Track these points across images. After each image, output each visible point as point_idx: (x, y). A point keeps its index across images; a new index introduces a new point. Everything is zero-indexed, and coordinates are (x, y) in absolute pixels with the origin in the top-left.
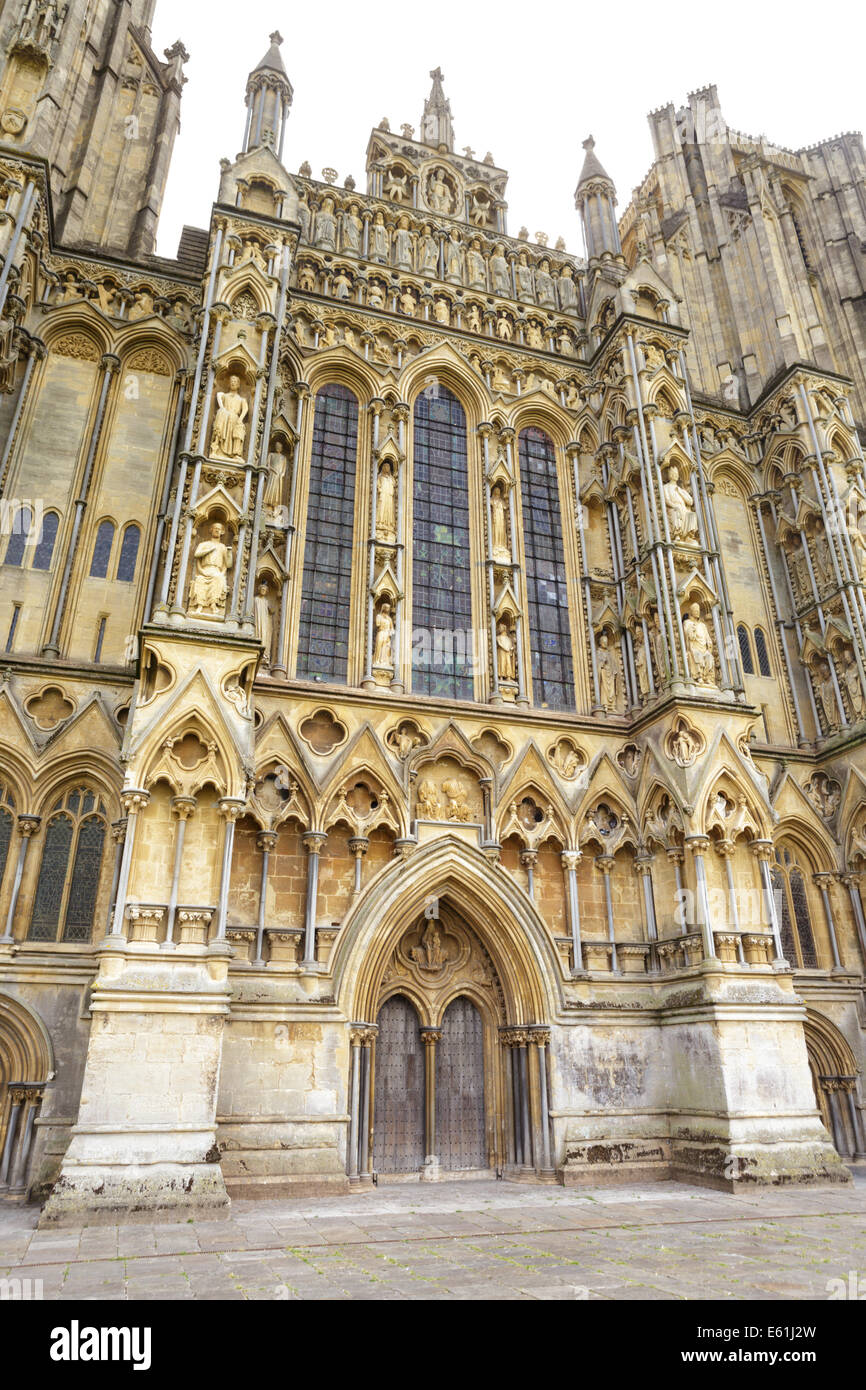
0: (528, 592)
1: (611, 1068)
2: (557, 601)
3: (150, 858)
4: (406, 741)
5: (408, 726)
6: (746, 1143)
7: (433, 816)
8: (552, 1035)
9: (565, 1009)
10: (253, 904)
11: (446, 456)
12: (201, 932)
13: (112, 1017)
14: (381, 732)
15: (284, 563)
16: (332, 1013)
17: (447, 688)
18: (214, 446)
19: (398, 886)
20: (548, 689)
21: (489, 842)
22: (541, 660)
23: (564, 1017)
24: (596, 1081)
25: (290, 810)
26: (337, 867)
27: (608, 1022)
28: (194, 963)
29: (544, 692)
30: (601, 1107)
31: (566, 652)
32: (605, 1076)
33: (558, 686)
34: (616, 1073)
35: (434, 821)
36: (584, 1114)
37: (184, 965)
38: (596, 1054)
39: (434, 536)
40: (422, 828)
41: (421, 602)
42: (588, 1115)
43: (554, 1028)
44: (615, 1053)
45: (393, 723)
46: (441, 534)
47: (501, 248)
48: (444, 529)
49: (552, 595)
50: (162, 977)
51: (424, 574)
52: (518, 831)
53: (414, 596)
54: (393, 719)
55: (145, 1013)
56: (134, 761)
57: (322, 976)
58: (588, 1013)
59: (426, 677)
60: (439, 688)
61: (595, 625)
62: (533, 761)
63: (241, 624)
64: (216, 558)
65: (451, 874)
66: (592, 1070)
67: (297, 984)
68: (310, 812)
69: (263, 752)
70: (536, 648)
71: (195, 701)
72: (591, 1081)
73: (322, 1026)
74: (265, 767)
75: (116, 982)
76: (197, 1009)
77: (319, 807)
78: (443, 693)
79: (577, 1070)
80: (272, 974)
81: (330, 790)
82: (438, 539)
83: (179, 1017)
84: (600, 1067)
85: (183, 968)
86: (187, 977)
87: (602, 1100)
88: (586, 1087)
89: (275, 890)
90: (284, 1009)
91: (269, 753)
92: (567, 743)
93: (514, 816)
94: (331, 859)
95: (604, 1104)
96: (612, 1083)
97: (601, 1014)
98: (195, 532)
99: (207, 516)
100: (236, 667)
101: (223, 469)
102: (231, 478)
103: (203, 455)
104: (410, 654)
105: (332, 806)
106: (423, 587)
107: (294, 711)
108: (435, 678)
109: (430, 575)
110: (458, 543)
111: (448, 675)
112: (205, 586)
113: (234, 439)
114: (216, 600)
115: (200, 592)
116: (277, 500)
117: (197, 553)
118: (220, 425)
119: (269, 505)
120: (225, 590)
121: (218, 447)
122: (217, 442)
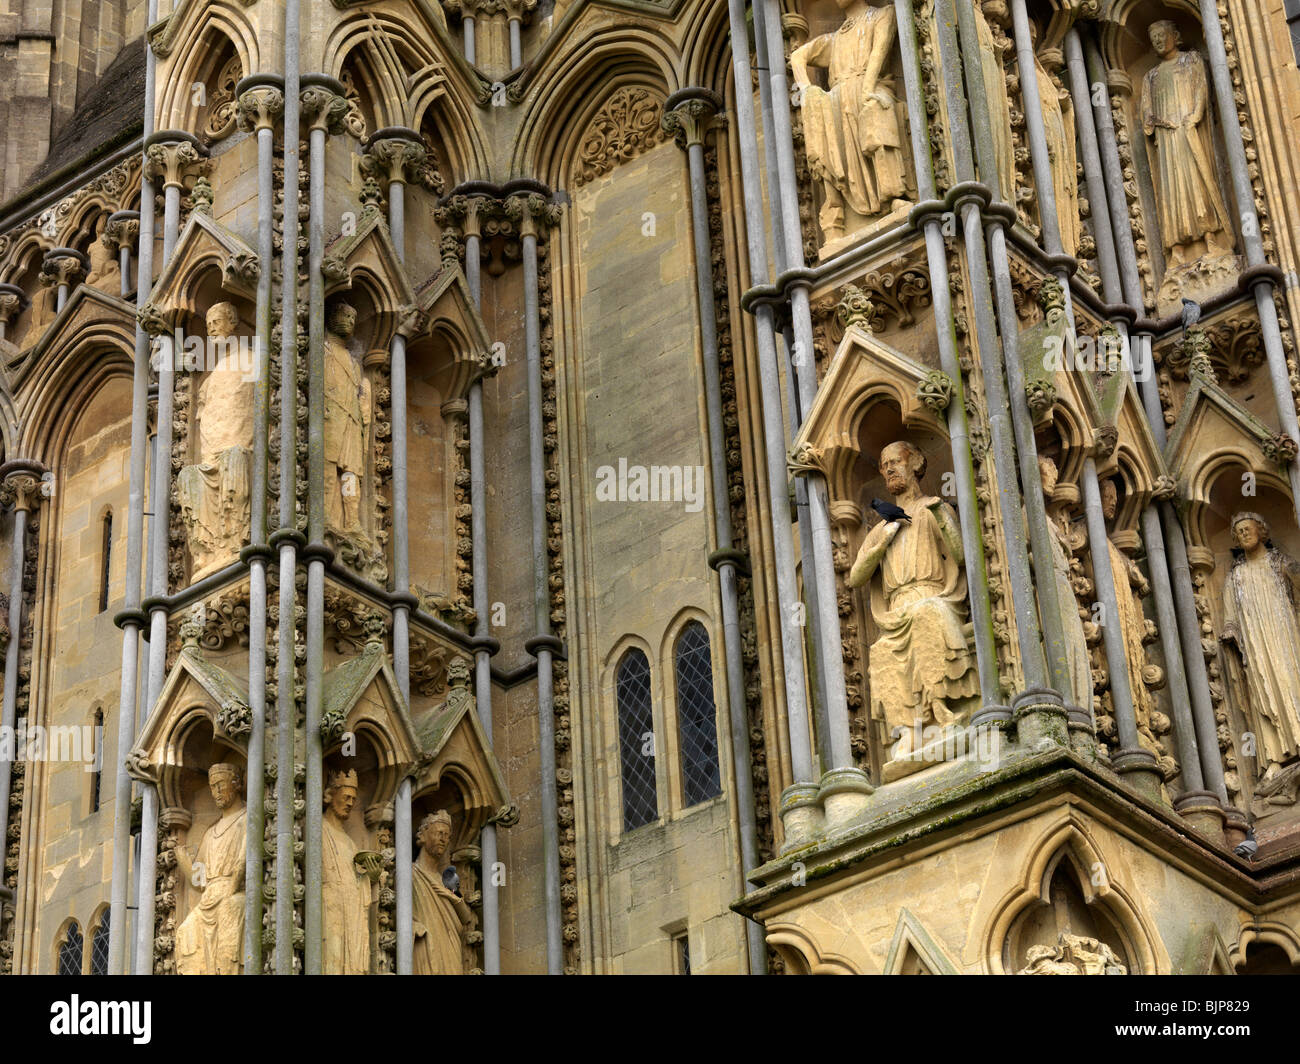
18: (828, 214)
63: (1012, 728)
64: (911, 559)
98: (844, 508)
99: (850, 442)
100: (1016, 880)
101: (870, 270)
102: (900, 282)
103: (797, 265)
112: (901, 664)
113: (869, 159)
114: (935, 690)
115: (887, 685)
116: (1201, 212)
117: (857, 568)
118: (813, 146)
119: (1186, 243)
120: (957, 641)
121: (836, 212)
122: (830, 196)
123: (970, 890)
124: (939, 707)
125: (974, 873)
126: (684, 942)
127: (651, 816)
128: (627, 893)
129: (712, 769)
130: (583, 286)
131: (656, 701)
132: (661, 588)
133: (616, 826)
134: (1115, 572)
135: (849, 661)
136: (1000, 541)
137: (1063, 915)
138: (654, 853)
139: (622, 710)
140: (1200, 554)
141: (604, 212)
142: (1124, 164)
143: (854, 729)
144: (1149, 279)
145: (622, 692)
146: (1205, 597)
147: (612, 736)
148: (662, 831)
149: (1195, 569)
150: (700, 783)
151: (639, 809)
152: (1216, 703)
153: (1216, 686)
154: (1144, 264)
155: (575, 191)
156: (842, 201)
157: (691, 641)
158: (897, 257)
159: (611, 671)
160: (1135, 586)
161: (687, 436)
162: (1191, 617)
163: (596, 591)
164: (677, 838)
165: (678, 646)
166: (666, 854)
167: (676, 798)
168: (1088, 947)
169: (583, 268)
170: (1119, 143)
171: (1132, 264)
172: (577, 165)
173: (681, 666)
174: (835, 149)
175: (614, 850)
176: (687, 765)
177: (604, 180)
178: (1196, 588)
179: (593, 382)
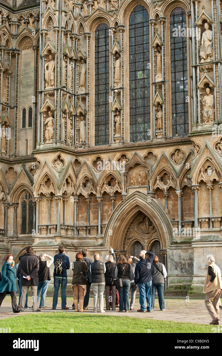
0: (172, 89)
1: (187, 262)
2: (184, 89)
3: (44, 213)
6: (197, 283)
7: (134, 185)
8: (168, 252)
9: (172, 244)
10: (87, 218)
11: (141, 38)
12: (55, 231)
13: (37, 252)
16: (104, 248)
17: (142, 137)
18: (47, 85)
19: (121, 210)
20: (178, 128)
21: (150, 192)
22: (176, 117)
23: (171, 247)
24: (181, 266)
25: (91, 190)
26: (109, 205)
27: (186, 247)
28: (53, 239)
29: (176, 129)
30: (182, 274)
31: (186, 111)
32: (185, 265)
34: (188, 263)
35: (134, 187)
36: (176, 276)
37: (51, 239)
38: (182, 258)
39: (137, 77)
40: (130, 190)
41: (133, 106)
42: (177, 276)
43: (168, 250)
44: (188, 258)
45: (118, 157)
46: (140, 74)
48: (141, 72)
49: (182, 87)
50: (46, 243)
51: (134, 94)
52: (159, 186)
53: (130, 104)
54: (118, 155)
55: (43, 251)
56: (35, 189)
57: (102, 238)
58: (179, 245)
59: (135, 135)
60: (139, 138)
62: (164, 160)
63: (56, 143)
64: (50, 123)
65: (137, 204)
66: (180, 263)
67: (96, 241)
68: (96, 191)
69: (82, 174)
70: (175, 112)
71: (46, 170)
72: (180, 266)
73: (102, 252)
74: (84, 178)
75: (37, 244)
76: (52, 249)
77: (98, 188)
78: (140, 140)
79: (176, 263)
80: (90, 238)
81: (101, 182)
82: (139, 78)
83: (50, 252)
84: (183, 262)
85: (51, 240)
86: (51, 242)
87: (183, 272)
88: (178, 268)
89: (93, 214)
90: (91, 248)
91: (84, 174)
92: (179, 150)
93: (158, 181)
94: (107, 203)
95: (184, 273)
96: (187, 266)
97: (184, 245)
98: (45, 116)
99: (46, 110)
100: (55, 158)
101: (50, 92)
102: (52, 94)
103: (43, 90)
104: (129, 128)
105: (102, 187)
106: (133, 99)
107: (90, 159)
108: (138, 134)
109: (136, 94)
110: (145, 77)
111: (142, 132)
112: (48, 133)
113: (51, 80)
114: (51, 137)
115: (47, 136)
116: (83, 83)
117: (45, 123)
118: (46, 77)
119: (81, 86)
120: (53, 133)
121: (47, 84)
122: (47, 83)
123: (51, 157)
124: (51, 138)
125: (52, 156)
126: (27, 141)
127: (25, 127)
128: (22, 135)
129: (31, 124)
130: (22, 63)
131: (26, 115)
132: (28, 102)
133: (21, 127)
134: (69, 122)
135: (44, 131)
136: (58, 123)
137: (58, 160)
138: (25, 131)
139: (23, 115)
140: (78, 119)
141: (25, 54)
142: (77, 75)
143: (43, 137)
144: (78, 88)
145: (23, 113)
146: (77, 124)
147: (22, 117)
148: (26, 129)
149: (77, 121)
150: (30, 125)
151: (24, 126)
152: (77, 134)
153: (77, 133)
154: (78, 87)
155: (22, 50)
156: (48, 83)
157: (30, 109)
158: (52, 91)
159: (22, 110)
160: (71, 123)
161: (32, 86)
162: (76, 125)
163: (21, 101)
164: (27, 130)
165: (29, 109)
166: (26, 132)
167: (28, 126)
168: (60, 163)
169: (22, 60)
170: (77, 72)
171: (76, 87)
172: (23, 47)
173: (29, 111)
174: (48, 78)
175: (21, 130)
176: (29, 123)
177: (25, 50)
178: (77, 122)
179: (22, 75)
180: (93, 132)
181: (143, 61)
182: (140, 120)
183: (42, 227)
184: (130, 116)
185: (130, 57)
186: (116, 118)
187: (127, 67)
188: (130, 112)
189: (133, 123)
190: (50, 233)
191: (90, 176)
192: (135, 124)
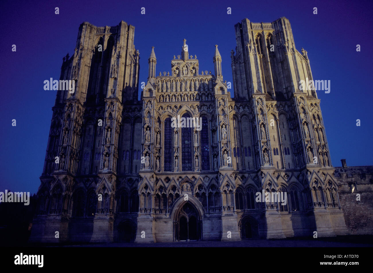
4: (180, 180)
5: (180, 177)
8: (203, 222)
10: (160, 205)
12: (149, 211)
13: (140, 222)
14: (176, 179)
15: (160, 154)
16: (171, 220)
17: (188, 169)
20: (205, 167)
21: (193, 194)
22: (204, 162)
23: (204, 219)
25: (163, 192)
31: (208, 159)
33: (207, 166)
35: (185, 191)
39: (185, 143)
46: (186, 142)
47: (197, 79)
48: (187, 141)
49: (206, 150)
53: (182, 154)
54: (178, 176)
55: (143, 221)
56: (139, 190)
57: (169, 215)
59: (184, 168)
60: (186, 169)
61: (213, 154)
63: (151, 169)
67: (165, 216)
69: (159, 184)
70: (203, 160)
71: (146, 181)
73: (169, 221)
74: (160, 186)
76: (149, 220)
77: (167, 191)
78: (187, 170)
80: (162, 215)
81: (169, 188)
82: (186, 143)
89: (163, 203)
92: (207, 176)
94: (170, 198)
97: (211, 218)
103: (144, 143)
104: (181, 165)
105: (169, 191)
106: (183, 152)
107: (163, 177)
108: (186, 168)
109: (185, 150)
110: (189, 143)
111: (188, 167)
112: (146, 164)
113: (148, 139)
118: (146, 138)
120: (149, 164)
124: (148, 166)
125: (149, 175)
131: (125, 154)
136: (152, 160)
147: (122, 155)
163: (123, 147)
175: (122, 161)
180: (163, 165)
181: (188, 137)
182: (187, 162)
183: (143, 209)
184: (182, 159)
185: (182, 134)
186: (176, 160)
187: (180, 138)
188: (182, 158)
189: (183, 162)
190: (147, 212)
191: (163, 185)
192: (184, 163)
